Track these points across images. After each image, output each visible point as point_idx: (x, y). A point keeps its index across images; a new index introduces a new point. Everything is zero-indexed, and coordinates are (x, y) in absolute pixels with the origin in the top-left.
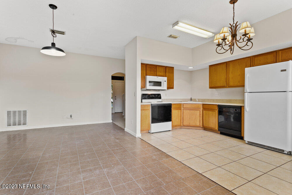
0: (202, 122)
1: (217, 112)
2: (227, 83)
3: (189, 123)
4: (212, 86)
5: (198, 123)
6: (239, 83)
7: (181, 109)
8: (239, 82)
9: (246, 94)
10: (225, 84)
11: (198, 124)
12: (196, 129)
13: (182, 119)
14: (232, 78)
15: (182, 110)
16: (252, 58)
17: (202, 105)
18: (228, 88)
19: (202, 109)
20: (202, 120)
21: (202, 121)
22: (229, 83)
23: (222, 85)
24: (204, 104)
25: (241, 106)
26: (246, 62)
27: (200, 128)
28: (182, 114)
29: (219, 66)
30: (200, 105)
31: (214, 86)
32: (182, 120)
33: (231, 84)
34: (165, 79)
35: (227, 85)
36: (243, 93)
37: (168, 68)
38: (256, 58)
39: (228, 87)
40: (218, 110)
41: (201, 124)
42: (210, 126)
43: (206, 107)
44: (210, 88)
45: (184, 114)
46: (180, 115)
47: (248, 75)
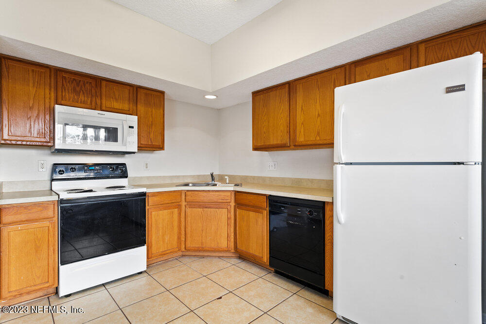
0: (232, 240)
1: (266, 213)
2: (291, 137)
3: (202, 243)
4: (259, 144)
5: (224, 241)
6: (318, 138)
7: (179, 207)
8: (318, 134)
9: (338, 168)
10: (286, 140)
11: (224, 244)
12: (219, 257)
13: (183, 232)
14: (302, 124)
15: (183, 207)
16: (350, 69)
17: (233, 193)
18: (294, 149)
19: (233, 204)
20: (233, 234)
21: (232, 236)
22: (296, 136)
23: (279, 142)
24: (238, 192)
25: (324, 203)
26: (335, 79)
27: (230, 255)
28: (183, 220)
29: (272, 94)
30: (229, 194)
31: (263, 144)
32: (183, 236)
33: (301, 139)
34: (133, 120)
35: (291, 144)
36: (331, 163)
37: (145, 91)
38: (358, 69)
39: (293, 147)
40: (268, 209)
41: (232, 245)
42: (251, 252)
43: (242, 201)
44: (256, 149)
45: (189, 219)
46: (176, 224)
47: (343, 110)
